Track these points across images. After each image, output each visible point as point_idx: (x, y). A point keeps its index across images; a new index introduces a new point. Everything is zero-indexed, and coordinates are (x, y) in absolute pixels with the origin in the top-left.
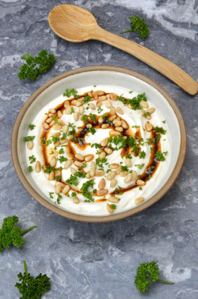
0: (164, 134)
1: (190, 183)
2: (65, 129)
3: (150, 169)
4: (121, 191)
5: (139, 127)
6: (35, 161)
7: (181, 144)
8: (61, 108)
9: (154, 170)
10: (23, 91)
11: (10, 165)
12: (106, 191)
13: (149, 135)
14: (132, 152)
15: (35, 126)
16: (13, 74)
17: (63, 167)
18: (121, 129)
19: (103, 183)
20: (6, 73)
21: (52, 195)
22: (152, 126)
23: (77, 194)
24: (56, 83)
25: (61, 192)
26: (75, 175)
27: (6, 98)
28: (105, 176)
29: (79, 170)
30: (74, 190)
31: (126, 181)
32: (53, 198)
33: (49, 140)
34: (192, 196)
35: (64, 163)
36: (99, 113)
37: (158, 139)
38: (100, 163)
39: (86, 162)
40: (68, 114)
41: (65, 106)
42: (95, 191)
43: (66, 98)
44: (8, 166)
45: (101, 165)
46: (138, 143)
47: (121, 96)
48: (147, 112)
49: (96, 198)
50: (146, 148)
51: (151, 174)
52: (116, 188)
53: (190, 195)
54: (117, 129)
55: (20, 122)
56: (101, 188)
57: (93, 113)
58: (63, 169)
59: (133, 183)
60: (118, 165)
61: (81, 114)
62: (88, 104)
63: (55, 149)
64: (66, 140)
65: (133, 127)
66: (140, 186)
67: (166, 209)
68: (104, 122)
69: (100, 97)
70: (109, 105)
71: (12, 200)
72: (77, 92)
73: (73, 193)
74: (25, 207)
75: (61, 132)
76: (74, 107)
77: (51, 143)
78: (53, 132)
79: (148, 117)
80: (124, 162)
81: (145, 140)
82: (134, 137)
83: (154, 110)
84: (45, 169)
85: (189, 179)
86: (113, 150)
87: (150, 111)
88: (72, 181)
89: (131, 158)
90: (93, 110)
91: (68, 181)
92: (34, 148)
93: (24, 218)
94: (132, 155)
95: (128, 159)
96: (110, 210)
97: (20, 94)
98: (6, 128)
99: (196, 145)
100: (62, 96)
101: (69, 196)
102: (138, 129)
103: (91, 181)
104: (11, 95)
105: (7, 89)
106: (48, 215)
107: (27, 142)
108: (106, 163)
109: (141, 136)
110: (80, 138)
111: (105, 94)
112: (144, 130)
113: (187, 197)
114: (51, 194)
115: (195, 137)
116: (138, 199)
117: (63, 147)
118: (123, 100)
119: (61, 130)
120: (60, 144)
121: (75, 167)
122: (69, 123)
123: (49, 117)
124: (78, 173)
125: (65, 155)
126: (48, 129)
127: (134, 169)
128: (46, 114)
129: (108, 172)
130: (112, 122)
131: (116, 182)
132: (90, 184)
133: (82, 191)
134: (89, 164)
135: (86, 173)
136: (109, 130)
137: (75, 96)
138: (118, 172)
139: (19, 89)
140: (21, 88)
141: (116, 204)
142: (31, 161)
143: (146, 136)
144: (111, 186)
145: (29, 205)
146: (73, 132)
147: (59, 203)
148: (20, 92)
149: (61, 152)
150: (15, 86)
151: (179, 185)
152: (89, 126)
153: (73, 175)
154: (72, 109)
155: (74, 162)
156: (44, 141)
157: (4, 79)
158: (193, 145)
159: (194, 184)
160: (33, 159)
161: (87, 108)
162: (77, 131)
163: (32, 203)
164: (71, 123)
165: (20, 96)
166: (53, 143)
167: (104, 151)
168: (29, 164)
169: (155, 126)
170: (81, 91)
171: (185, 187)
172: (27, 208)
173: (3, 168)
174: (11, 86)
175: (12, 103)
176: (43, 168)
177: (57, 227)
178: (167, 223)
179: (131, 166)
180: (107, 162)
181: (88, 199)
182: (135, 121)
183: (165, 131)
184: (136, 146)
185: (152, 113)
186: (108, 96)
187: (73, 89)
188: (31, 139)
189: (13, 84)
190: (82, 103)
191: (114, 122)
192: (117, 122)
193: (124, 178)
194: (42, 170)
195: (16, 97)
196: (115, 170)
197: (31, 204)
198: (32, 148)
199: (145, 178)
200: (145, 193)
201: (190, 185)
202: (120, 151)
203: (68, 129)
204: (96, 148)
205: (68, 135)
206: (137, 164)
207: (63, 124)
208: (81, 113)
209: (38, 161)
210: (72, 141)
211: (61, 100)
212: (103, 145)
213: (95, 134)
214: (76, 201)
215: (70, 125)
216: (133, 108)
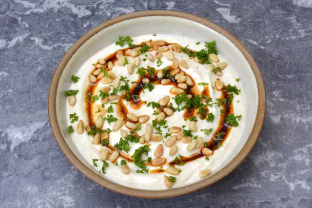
0: (237, 94)
1: (266, 157)
2: (116, 83)
3: (219, 135)
4: (183, 161)
5: (207, 84)
6: (77, 121)
7: (259, 106)
8: (113, 59)
9: (224, 137)
10: (67, 40)
11: (46, 127)
12: (163, 160)
13: (219, 95)
14: (197, 113)
15: (80, 79)
16: (57, 20)
17: (111, 129)
18: (184, 86)
19: (161, 150)
20: (48, 19)
21: (96, 162)
22: (223, 83)
23: (127, 162)
24: (108, 28)
25: (107, 158)
26: (126, 138)
27: (46, 47)
28: (164, 142)
29: (132, 132)
30: (124, 157)
31: (189, 149)
32: (97, 166)
33: (95, 96)
34: (268, 173)
35: (113, 123)
36: (158, 66)
37: (230, 100)
38: (158, 126)
39: (141, 124)
40: (120, 66)
41: (117, 56)
42: (150, 160)
43: (119, 47)
44: (44, 127)
45: (159, 128)
46: (205, 103)
47: (186, 47)
48: (217, 67)
49: (151, 168)
50: (215, 110)
51: (221, 142)
52: (177, 157)
53: (267, 172)
54: (179, 85)
55: (62, 72)
56: (158, 156)
57: (151, 66)
58: (111, 131)
59: (197, 151)
60: (180, 129)
61: (137, 67)
62: (145, 54)
63: (103, 106)
64: (117, 97)
65: (200, 84)
66: (207, 155)
67: (237, 188)
68: (164, 77)
69: (159, 48)
70: (172, 57)
71: (47, 169)
72: (132, 41)
73: (122, 161)
74: (62, 178)
75: (111, 87)
76: (128, 57)
77: (98, 99)
78: (101, 86)
79: (219, 73)
80: (188, 125)
81: (214, 101)
82: (201, 96)
83: (225, 66)
84: (90, 130)
85: (266, 151)
86: (174, 110)
87: (221, 66)
88: (122, 146)
89: (196, 121)
90: (151, 63)
91: (117, 146)
92: (77, 104)
93: (61, 191)
94: (198, 118)
95: (193, 122)
96: (168, 183)
97: (63, 44)
98: (44, 83)
99: (275, 112)
100: (114, 45)
101: (117, 165)
102: (206, 86)
103: (145, 146)
104: (53, 44)
105: (48, 37)
106: (90, 189)
107: (68, 97)
108: (164, 126)
109: (209, 95)
110: (134, 95)
111: (167, 44)
112: (214, 88)
113: (263, 174)
114: (94, 160)
115: (273, 102)
116: (203, 172)
117: (112, 105)
118: (189, 52)
119: (112, 84)
120: (109, 101)
121: (126, 129)
122: (122, 76)
123: (96, 69)
124: (130, 137)
125: (115, 114)
126: (95, 83)
127: (200, 134)
128: (93, 65)
129: (166, 136)
130: (174, 77)
131: (177, 150)
132: (144, 150)
133: (134, 159)
134: (144, 126)
135: (140, 137)
136: (170, 87)
137: (130, 45)
138: (179, 138)
139: (63, 38)
140: (66, 37)
141: (176, 177)
142: (72, 120)
143: (216, 95)
144: (170, 155)
145: (67, 175)
146: (126, 87)
147: (104, 173)
148: (64, 41)
149: (110, 110)
150: (58, 34)
151: (253, 159)
152: (146, 81)
153: (124, 139)
154: (126, 60)
155: (125, 123)
156: (89, 98)
157: (46, 26)
158: (272, 112)
159: (272, 159)
160: (74, 117)
161: (145, 60)
162: (131, 86)
163: (71, 173)
164: (124, 76)
165: (63, 45)
166: (100, 98)
167: (163, 111)
168: (69, 124)
169: (227, 85)
170: (138, 40)
171: (260, 161)
172: (65, 179)
173: (38, 130)
174: (54, 34)
175: (53, 54)
176: (86, 129)
177: (101, 204)
178: (238, 204)
179: (196, 131)
180: (166, 125)
181: (141, 169)
182: (202, 77)
183: (239, 91)
184: (203, 107)
185: (223, 69)
186: (170, 47)
187: (128, 37)
188: (74, 93)
189: (55, 31)
190: (138, 53)
191: (176, 78)
192: (180, 78)
193: (187, 145)
194: (85, 131)
195: (58, 46)
196: (175, 134)
197: (69, 174)
198: (74, 105)
199: (213, 146)
200: (212, 164)
201: (267, 160)
202: (183, 112)
203: (120, 84)
204: (154, 108)
205: (120, 90)
206: (204, 128)
207: (114, 77)
208: (137, 65)
209: (80, 120)
210: (125, 98)
211: (112, 49)
212: (162, 104)
213: (153, 90)
214: (125, 170)
215: (122, 79)
216: (201, 61)
